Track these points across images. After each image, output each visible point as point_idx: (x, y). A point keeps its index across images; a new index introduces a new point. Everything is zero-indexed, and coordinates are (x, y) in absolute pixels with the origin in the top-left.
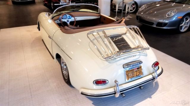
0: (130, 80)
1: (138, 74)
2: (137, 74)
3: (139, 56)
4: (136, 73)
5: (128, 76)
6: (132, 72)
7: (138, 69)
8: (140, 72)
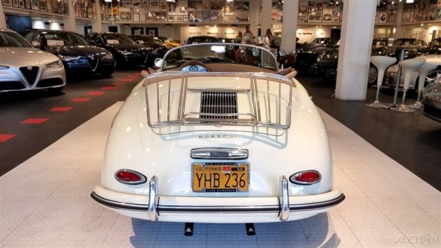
1: (232, 183)
2: (230, 184)
4: (226, 179)
5: (200, 180)
6: (213, 172)
7: (233, 169)
8: (241, 180)
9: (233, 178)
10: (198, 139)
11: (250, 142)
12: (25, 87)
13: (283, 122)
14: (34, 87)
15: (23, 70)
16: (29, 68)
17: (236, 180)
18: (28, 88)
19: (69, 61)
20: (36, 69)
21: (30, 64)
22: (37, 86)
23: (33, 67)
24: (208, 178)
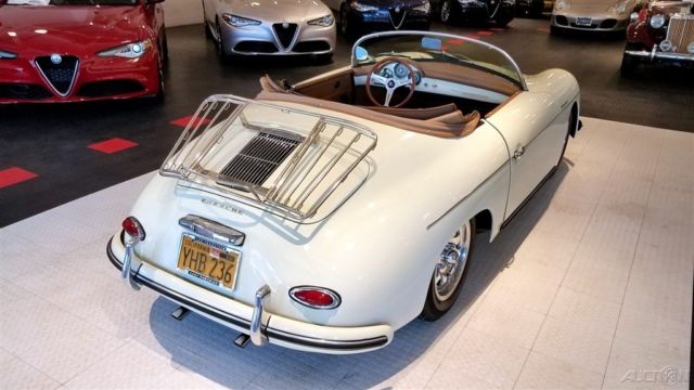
0: (185, 272)
1: (217, 272)
2: (214, 274)
3: (253, 221)
4: (212, 265)
5: (186, 256)
6: (201, 251)
7: (222, 255)
8: (227, 273)
9: (220, 266)
10: (200, 202)
11: (253, 224)
12: (277, 50)
13: (304, 210)
14: (287, 52)
15: (278, 27)
16: (285, 25)
17: (222, 270)
18: (282, 52)
19: (366, 12)
20: (293, 27)
21: (287, 20)
22: (294, 50)
23: (290, 24)
24: (194, 258)
